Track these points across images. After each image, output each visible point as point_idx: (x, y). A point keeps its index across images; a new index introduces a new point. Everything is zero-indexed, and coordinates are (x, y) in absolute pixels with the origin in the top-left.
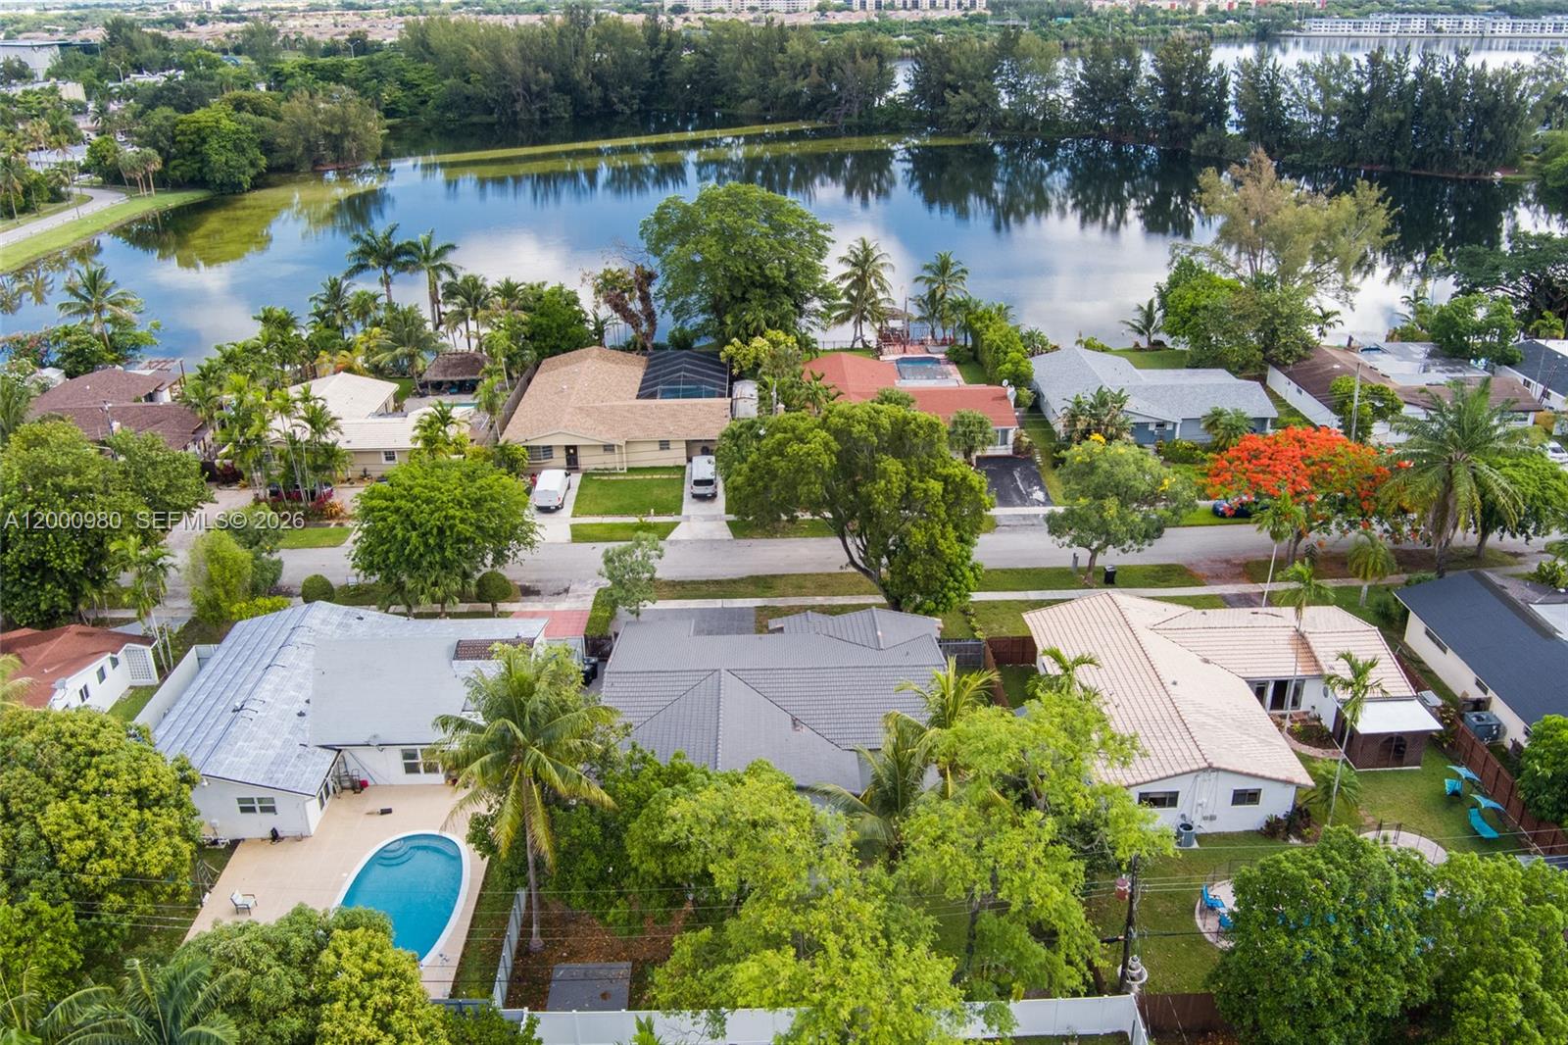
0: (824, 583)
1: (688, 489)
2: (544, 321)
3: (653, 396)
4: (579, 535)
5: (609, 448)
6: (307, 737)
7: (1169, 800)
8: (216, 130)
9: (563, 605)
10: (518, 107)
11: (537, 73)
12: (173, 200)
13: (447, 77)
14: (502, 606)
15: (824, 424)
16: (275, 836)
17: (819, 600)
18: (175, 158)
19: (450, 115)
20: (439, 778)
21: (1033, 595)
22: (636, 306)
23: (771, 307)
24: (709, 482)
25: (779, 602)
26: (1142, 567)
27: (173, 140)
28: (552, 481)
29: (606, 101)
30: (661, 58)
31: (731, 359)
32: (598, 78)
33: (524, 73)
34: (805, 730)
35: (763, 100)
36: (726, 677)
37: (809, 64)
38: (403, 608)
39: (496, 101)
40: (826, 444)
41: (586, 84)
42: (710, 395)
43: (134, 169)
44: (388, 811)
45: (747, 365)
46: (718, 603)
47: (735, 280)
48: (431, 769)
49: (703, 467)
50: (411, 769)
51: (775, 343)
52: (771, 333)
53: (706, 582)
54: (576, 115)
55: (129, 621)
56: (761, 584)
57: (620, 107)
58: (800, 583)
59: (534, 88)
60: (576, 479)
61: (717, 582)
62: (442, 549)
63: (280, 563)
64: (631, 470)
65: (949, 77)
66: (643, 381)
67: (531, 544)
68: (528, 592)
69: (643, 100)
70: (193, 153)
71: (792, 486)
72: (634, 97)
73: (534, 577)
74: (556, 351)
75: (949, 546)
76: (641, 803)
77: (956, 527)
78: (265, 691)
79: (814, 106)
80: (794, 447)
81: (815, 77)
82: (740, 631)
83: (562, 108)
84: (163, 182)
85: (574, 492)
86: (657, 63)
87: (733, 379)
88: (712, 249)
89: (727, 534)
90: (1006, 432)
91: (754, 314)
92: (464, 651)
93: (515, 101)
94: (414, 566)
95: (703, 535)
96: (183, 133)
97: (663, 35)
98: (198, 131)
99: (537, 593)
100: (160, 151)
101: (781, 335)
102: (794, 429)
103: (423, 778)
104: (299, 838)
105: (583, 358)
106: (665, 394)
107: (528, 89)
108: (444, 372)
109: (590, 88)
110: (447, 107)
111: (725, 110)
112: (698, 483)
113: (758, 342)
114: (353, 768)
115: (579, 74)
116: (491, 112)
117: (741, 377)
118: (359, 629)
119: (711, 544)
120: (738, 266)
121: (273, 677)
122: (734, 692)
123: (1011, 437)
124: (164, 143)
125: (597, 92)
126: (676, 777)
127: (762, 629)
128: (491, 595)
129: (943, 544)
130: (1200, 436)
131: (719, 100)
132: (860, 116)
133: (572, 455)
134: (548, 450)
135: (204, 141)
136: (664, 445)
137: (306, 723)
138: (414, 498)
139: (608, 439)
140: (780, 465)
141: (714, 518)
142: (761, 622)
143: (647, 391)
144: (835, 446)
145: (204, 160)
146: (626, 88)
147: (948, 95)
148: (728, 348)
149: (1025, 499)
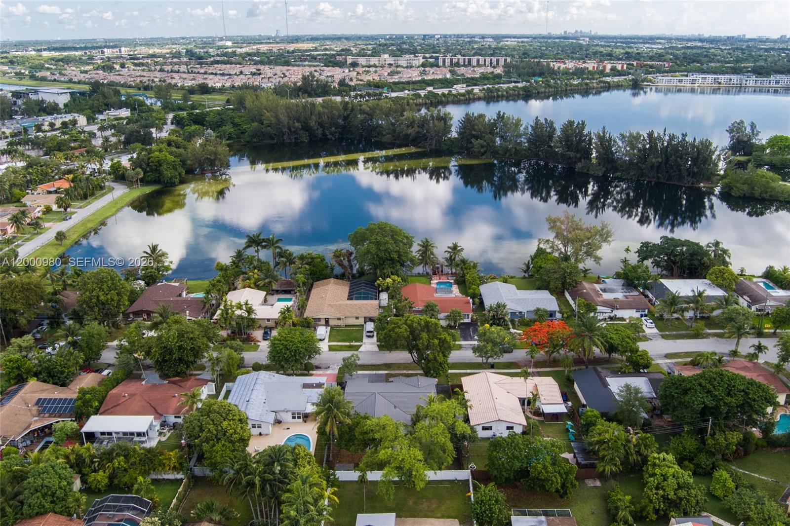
0: (405, 366)
1: (365, 334)
2: (315, 269)
3: (351, 299)
4: (331, 349)
5: (339, 319)
6: (267, 409)
7: (490, 428)
8: (165, 160)
9: (329, 372)
10: (285, 137)
11: (294, 123)
12: (148, 190)
13: (253, 122)
14: (311, 372)
15: (405, 323)
16: (260, 434)
17: (405, 372)
18: (148, 172)
19: (255, 140)
20: (301, 420)
21: (469, 371)
22: (346, 263)
23: (393, 268)
24: (371, 332)
25: (393, 372)
26: (504, 363)
27: (148, 165)
28: (322, 331)
29: (324, 134)
30: (348, 115)
31: (379, 285)
32: (321, 125)
33: (288, 123)
34: (397, 409)
35: (393, 136)
36: (377, 395)
37: (414, 121)
38: (282, 372)
39: (275, 135)
40: (406, 330)
41: (316, 128)
42: (372, 299)
43: (133, 177)
44: (288, 429)
45: (384, 287)
46: (374, 372)
47: (380, 258)
48: (299, 418)
49: (370, 326)
50: (294, 418)
51: (394, 281)
52: (393, 277)
53: (371, 365)
54: (311, 140)
55: (199, 375)
56: (387, 366)
57: (330, 137)
58: (398, 366)
59: (293, 129)
60: (329, 328)
61: (374, 365)
62: (295, 355)
63: (243, 358)
64: (346, 326)
65: (474, 133)
66: (349, 293)
67: (320, 354)
68: (318, 368)
69: (340, 133)
70: (156, 170)
71: (396, 341)
72: (336, 132)
73: (319, 362)
74: (318, 279)
75: (440, 358)
76: (358, 424)
77: (443, 353)
78: (253, 396)
79: (414, 140)
80: (397, 330)
81: (416, 129)
82: (381, 381)
83: (305, 137)
84: (144, 182)
85: (328, 334)
86: (346, 118)
87: (380, 292)
88: (373, 249)
89: (377, 349)
90: (468, 315)
91: (388, 270)
92: (306, 386)
93: (284, 134)
94: (287, 360)
95: (370, 350)
96: (152, 162)
97: (350, 106)
98: (158, 161)
99: (320, 368)
100: (142, 169)
101: (396, 277)
102: (397, 323)
103: (297, 420)
104: (267, 435)
105: (328, 284)
106: (357, 299)
107: (289, 129)
108: (281, 287)
109: (317, 129)
110: (254, 136)
111: (376, 139)
112: (368, 332)
113: (389, 280)
114: (278, 417)
115: (313, 123)
116: (273, 139)
117: (382, 291)
118: (274, 379)
119: (373, 353)
120: (382, 254)
121: (255, 392)
122: (380, 400)
123: (470, 316)
124: (144, 166)
125: (320, 131)
126: (366, 418)
127: (387, 381)
128: (308, 369)
129: (438, 358)
130: (533, 316)
131: (374, 134)
132: (436, 146)
133: (327, 321)
134: (319, 319)
135: (160, 165)
136: (357, 318)
137: (266, 405)
138: (287, 341)
139: (338, 316)
140: (393, 335)
141: (373, 344)
142: (387, 379)
143: (350, 298)
144: (408, 330)
145: (160, 173)
146: (333, 129)
147: (473, 140)
148: (378, 281)
149: (472, 339)
